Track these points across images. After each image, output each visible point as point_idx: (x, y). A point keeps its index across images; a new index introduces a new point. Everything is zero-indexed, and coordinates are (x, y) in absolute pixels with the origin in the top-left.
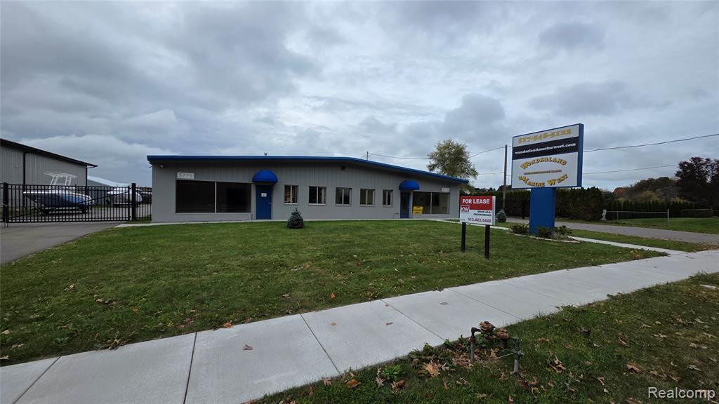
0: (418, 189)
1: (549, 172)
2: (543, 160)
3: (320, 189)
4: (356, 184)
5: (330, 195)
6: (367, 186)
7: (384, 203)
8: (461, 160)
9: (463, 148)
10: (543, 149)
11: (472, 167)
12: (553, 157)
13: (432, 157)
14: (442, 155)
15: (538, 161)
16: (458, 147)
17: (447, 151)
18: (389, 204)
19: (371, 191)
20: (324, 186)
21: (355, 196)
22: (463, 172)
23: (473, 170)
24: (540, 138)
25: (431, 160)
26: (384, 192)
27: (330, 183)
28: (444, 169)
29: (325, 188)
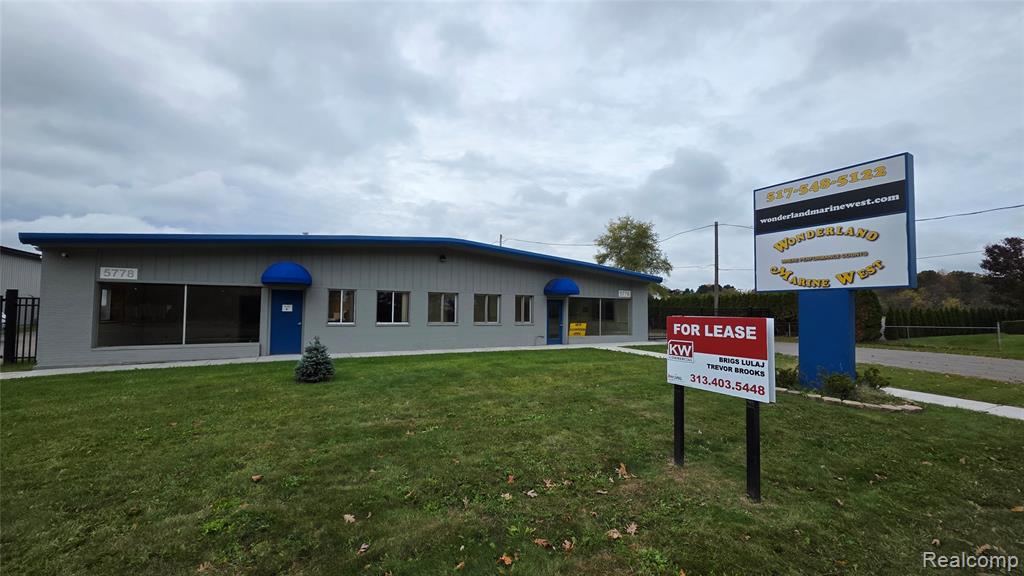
0: (578, 293)
1: (839, 257)
2: (822, 234)
3: (399, 296)
4: (465, 285)
5: (418, 306)
6: (487, 289)
7: (518, 318)
8: (647, 246)
9: (648, 228)
10: (822, 211)
11: (663, 258)
12: (846, 225)
13: (601, 243)
14: (616, 239)
15: (812, 236)
16: (641, 226)
17: (624, 233)
18: (527, 319)
19: (494, 299)
20: (406, 290)
21: (465, 308)
22: (649, 264)
23: (665, 262)
24: (814, 188)
25: (600, 248)
26: (518, 299)
27: (417, 284)
28: (620, 260)
29: (408, 293)
